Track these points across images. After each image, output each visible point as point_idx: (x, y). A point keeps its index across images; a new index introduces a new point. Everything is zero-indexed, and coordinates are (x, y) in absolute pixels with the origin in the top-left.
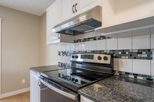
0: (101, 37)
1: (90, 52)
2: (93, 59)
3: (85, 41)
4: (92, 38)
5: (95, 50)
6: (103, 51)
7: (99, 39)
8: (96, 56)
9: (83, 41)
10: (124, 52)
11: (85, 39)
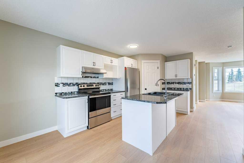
0: (94, 77)
1: (89, 83)
2: (93, 86)
3: (86, 78)
4: (90, 77)
5: (91, 82)
6: (95, 83)
7: (93, 78)
8: (94, 85)
9: (85, 77)
10: (101, 83)
11: (86, 76)
